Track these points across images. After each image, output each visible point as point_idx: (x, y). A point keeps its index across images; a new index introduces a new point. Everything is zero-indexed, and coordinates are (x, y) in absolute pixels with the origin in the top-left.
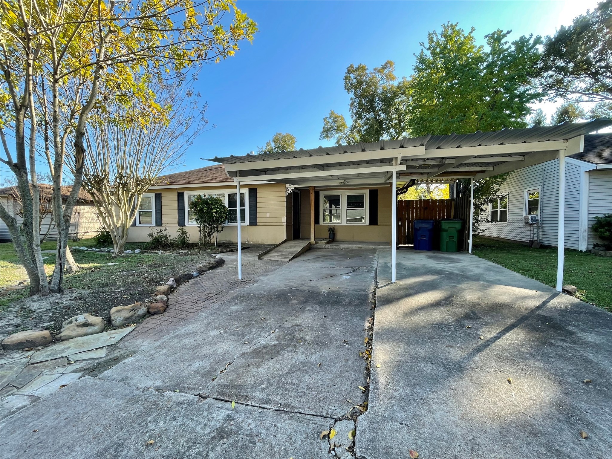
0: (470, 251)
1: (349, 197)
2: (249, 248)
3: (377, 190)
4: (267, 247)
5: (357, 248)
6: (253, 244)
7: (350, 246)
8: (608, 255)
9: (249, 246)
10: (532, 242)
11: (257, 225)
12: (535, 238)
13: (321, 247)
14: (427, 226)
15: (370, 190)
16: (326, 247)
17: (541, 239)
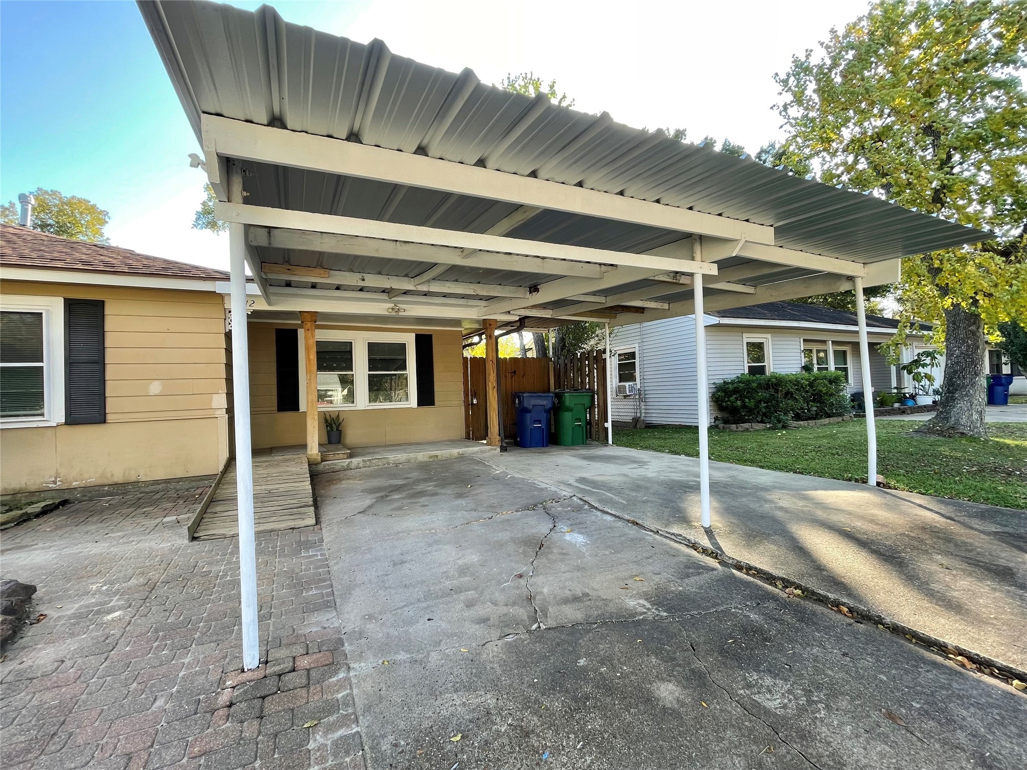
0: (610, 441)
1: (372, 347)
2: (64, 503)
3: (431, 336)
4: (152, 488)
5: (426, 459)
6: (86, 489)
7: (412, 455)
8: (740, 429)
9: (67, 496)
10: (636, 420)
11: (104, 421)
12: (638, 415)
13: (337, 468)
14: (544, 403)
15: (417, 335)
16: (352, 466)
17: (643, 415)
